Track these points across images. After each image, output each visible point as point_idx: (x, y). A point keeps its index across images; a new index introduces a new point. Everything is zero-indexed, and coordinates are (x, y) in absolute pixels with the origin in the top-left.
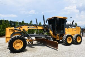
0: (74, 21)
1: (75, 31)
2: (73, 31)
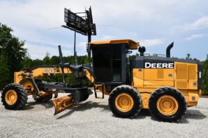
0: (171, 46)
1: (170, 75)
2: (162, 77)
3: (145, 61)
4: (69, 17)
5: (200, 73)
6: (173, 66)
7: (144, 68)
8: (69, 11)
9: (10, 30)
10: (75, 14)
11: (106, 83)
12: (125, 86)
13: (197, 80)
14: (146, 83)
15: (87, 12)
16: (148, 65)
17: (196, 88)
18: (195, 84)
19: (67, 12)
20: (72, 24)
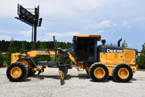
0: (121, 40)
3: (107, 48)
4: (21, 11)
5: (137, 56)
6: (123, 51)
7: (106, 52)
8: (21, 6)
10: (25, 9)
11: (85, 61)
12: (97, 63)
13: (135, 59)
14: (108, 61)
15: (36, 9)
16: (109, 51)
18: (134, 61)
19: (19, 7)
20: (23, 16)
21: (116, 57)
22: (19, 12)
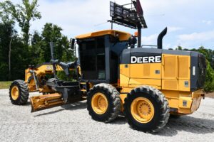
1: (157, 72)
2: (148, 74)
3: (131, 55)
4: (115, 11)
5: (194, 68)
6: (161, 59)
7: (130, 63)
8: (115, 4)
9: (60, 29)
10: (121, 7)
13: (189, 78)
14: (132, 81)
15: (134, 2)
16: (134, 60)
17: (188, 89)
18: (186, 84)
19: (112, 5)
20: (119, 17)
21: (147, 72)
22: (112, 13)
